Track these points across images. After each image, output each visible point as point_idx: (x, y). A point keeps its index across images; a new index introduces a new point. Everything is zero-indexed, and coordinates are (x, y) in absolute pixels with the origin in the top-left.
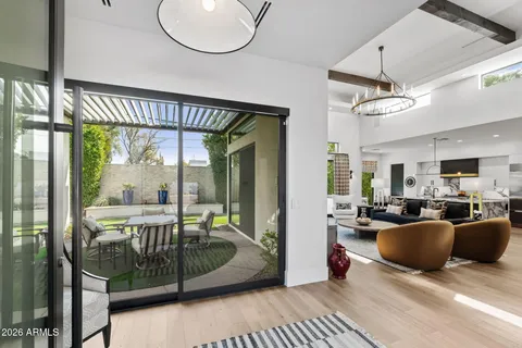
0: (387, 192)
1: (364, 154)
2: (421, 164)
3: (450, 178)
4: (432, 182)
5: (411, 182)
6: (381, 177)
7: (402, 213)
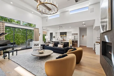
0: (49, 40)
1: (43, 29)
2: (56, 33)
3: (62, 36)
4: (58, 37)
5: (54, 37)
6: (48, 36)
7: (53, 46)
